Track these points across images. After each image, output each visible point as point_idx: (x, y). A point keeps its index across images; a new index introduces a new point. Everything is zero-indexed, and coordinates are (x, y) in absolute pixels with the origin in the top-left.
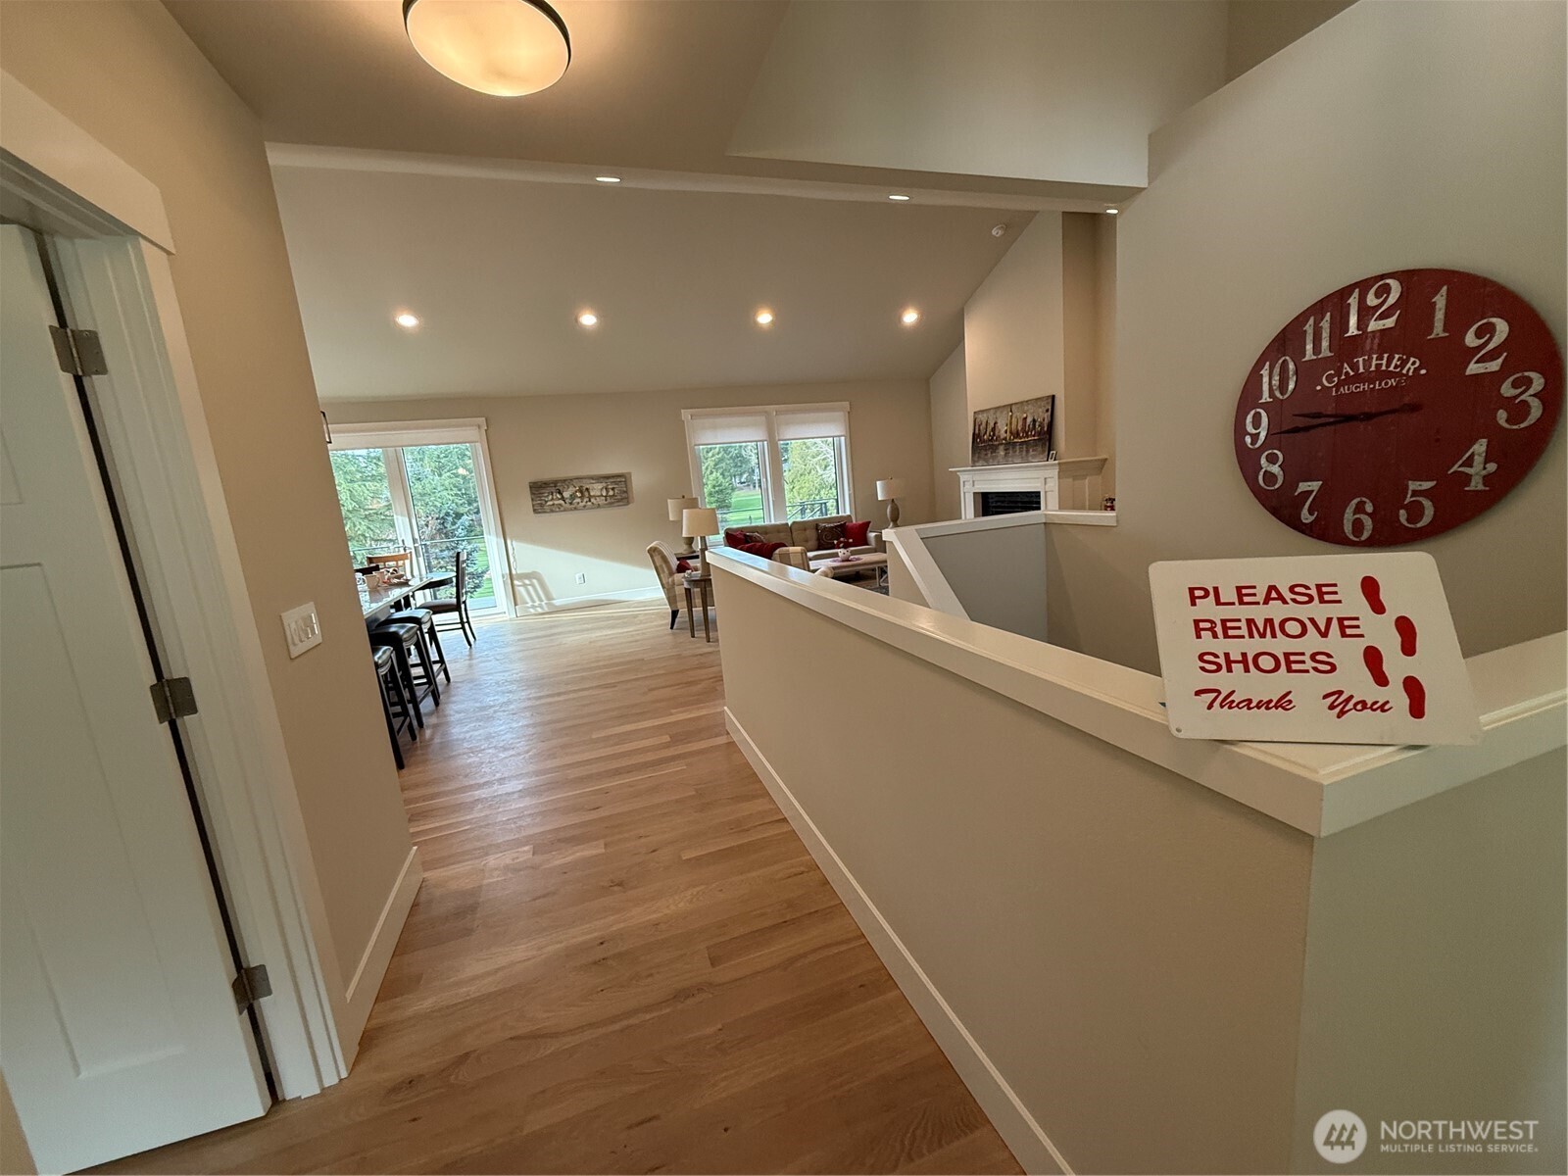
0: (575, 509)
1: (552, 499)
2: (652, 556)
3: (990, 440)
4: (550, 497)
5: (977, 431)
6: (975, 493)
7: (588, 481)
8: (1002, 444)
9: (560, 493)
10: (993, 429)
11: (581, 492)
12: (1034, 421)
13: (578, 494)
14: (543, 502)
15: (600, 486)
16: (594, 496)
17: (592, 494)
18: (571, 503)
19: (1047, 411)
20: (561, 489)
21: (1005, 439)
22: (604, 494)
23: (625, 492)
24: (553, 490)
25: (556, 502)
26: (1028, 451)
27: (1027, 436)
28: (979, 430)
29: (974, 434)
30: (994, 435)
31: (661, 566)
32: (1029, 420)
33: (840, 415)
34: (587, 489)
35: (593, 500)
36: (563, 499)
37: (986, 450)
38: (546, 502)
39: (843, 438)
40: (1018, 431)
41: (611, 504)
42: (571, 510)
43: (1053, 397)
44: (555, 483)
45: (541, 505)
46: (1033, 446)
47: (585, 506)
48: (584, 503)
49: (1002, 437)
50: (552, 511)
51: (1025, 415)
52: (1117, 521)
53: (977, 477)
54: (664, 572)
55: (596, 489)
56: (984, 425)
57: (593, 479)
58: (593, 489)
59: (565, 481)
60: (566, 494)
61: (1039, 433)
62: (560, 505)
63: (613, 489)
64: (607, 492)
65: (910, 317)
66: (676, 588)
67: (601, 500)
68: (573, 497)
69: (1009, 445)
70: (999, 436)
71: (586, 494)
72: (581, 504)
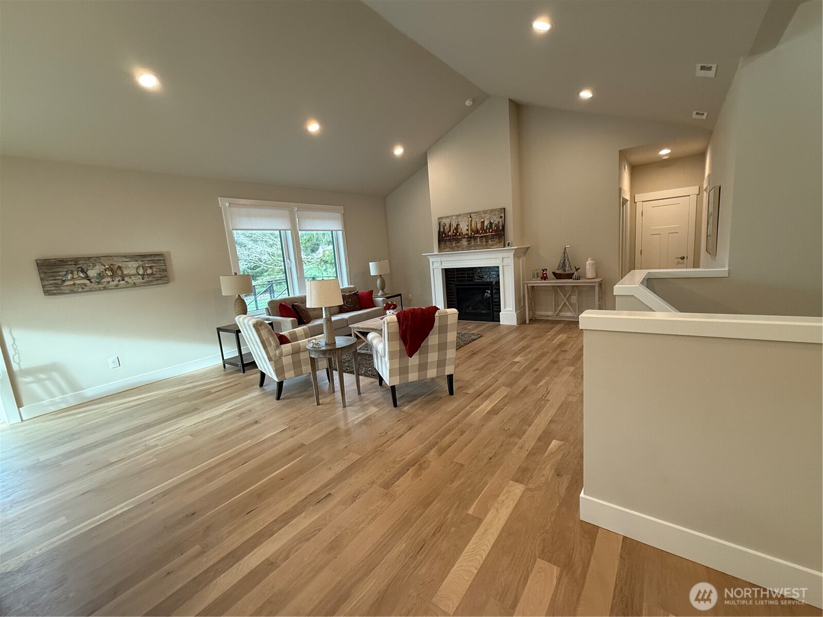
0: (105, 288)
1: (72, 279)
2: (258, 331)
3: (455, 236)
4: (70, 276)
5: (442, 230)
6: (442, 269)
7: (121, 259)
8: (465, 238)
9: (83, 271)
10: (457, 229)
11: (112, 270)
12: (491, 223)
13: (109, 273)
14: (59, 282)
15: (135, 264)
16: (130, 276)
17: (125, 272)
18: (99, 283)
19: (501, 217)
20: (84, 267)
21: (467, 234)
22: (141, 272)
23: (165, 270)
24: (73, 268)
25: (78, 282)
26: (487, 242)
27: (486, 233)
28: (444, 229)
29: (439, 232)
30: (457, 232)
31: (268, 339)
32: (486, 224)
33: (339, 215)
34: (119, 267)
35: (126, 279)
36: (87, 278)
37: (451, 242)
38: (64, 281)
39: (340, 232)
40: (477, 229)
41: (149, 283)
42: (100, 290)
43: (504, 209)
44: (76, 261)
45: (56, 285)
46: (491, 239)
47: (117, 285)
48: (116, 283)
49: (464, 233)
50: (72, 292)
51: (483, 220)
52: (729, 274)
53: (444, 259)
54: (271, 345)
55: (131, 268)
56: (448, 226)
57: (126, 257)
58: (127, 267)
59: (89, 258)
60: (92, 273)
61: (496, 231)
62: (85, 284)
63: (151, 267)
64: (145, 269)
65: (399, 151)
66: (283, 359)
67: (138, 280)
68: (100, 276)
69: (470, 238)
70: (462, 233)
71: (119, 272)
72: (112, 283)
